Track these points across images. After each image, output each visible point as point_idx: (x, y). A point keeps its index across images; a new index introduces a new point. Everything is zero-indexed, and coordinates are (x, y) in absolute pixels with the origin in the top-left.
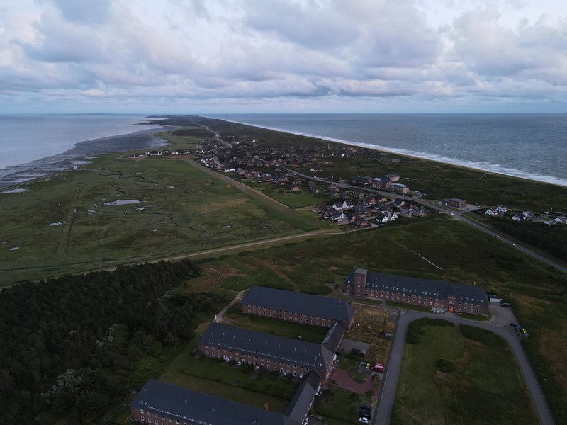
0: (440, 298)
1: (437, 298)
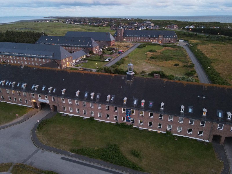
1: (155, 37)
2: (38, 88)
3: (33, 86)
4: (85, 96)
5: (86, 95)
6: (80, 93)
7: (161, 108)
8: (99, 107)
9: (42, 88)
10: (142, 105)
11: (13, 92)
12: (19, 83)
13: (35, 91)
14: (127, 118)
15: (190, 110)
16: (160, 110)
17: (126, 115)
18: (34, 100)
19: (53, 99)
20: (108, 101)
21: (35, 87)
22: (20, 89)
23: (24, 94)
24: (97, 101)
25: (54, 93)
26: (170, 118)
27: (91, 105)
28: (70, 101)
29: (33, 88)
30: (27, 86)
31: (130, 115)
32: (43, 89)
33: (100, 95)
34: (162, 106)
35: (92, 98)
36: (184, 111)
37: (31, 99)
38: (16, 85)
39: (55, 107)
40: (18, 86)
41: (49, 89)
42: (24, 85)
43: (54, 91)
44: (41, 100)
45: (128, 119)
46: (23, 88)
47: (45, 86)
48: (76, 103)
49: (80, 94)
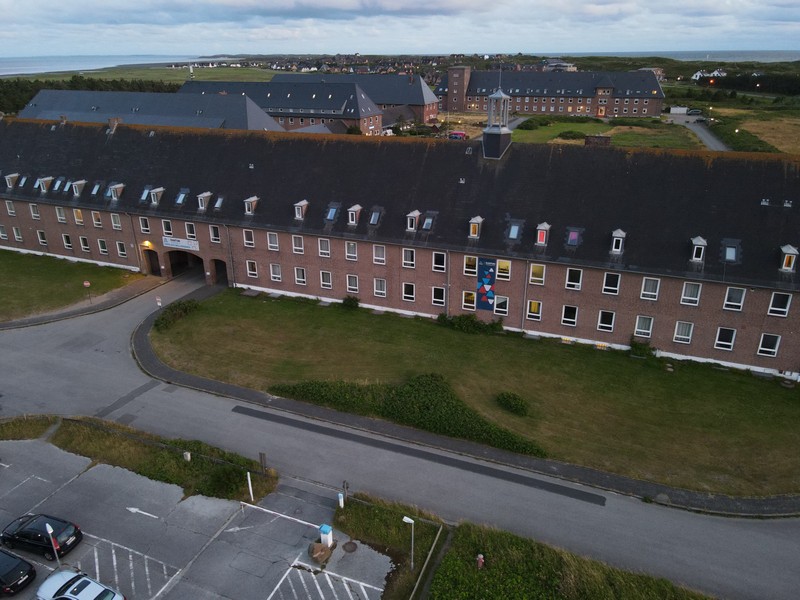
0: (584, 97)
1: (581, 96)
2: (163, 196)
3: (146, 193)
4: (328, 217)
5: (331, 214)
6: (308, 207)
7: (614, 249)
8: (378, 256)
9: (177, 197)
10: (541, 242)
11: (78, 216)
12: (99, 183)
13: (153, 209)
14: (482, 294)
15: (731, 254)
16: (609, 256)
17: (479, 285)
18: (147, 243)
19: (212, 236)
20: (410, 233)
21: (153, 194)
22: (101, 203)
23: (116, 222)
24: (370, 233)
25: (217, 212)
26: (649, 289)
27: (350, 251)
28: (272, 242)
29: (144, 197)
30: (124, 193)
31: (492, 282)
32: (180, 199)
33: (383, 213)
34: (618, 242)
35: (352, 223)
36: (706, 259)
37: (138, 238)
38: (87, 189)
39: (220, 266)
40: (94, 192)
41: (201, 197)
42: (115, 190)
43: (218, 204)
44: (170, 242)
45: (484, 299)
46: (109, 201)
47: (188, 190)
48: (297, 246)
49: (308, 212)
